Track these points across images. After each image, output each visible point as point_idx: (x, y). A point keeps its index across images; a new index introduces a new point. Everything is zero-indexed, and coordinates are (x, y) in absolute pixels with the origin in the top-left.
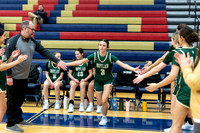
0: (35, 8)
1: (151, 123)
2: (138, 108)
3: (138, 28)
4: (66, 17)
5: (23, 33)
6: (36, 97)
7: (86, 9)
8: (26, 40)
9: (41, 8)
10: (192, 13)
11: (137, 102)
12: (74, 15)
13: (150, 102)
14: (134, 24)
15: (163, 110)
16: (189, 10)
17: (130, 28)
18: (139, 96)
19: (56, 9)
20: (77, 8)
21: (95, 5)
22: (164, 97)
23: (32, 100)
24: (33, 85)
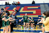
0: (15, 9)
1: (38, 31)
2: (35, 28)
3: (35, 13)
4: (21, 11)
5: (13, 14)
6: (16, 26)
7: (25, 9)
8: (13, 15)
9: (16, 9)
10: (46, 10)
11: (35, 27)
12: (23, 10)
13: (37, 27)
14: (34, 12)
15: (40, 29)
16: (45, 9)
17: (34, 13)
18: (35, 26)
19: (19, 9)
20: (23, 9)
21: (27, 9)
22: (40, 26)
23: (15, 27)
24: (15, 24)
